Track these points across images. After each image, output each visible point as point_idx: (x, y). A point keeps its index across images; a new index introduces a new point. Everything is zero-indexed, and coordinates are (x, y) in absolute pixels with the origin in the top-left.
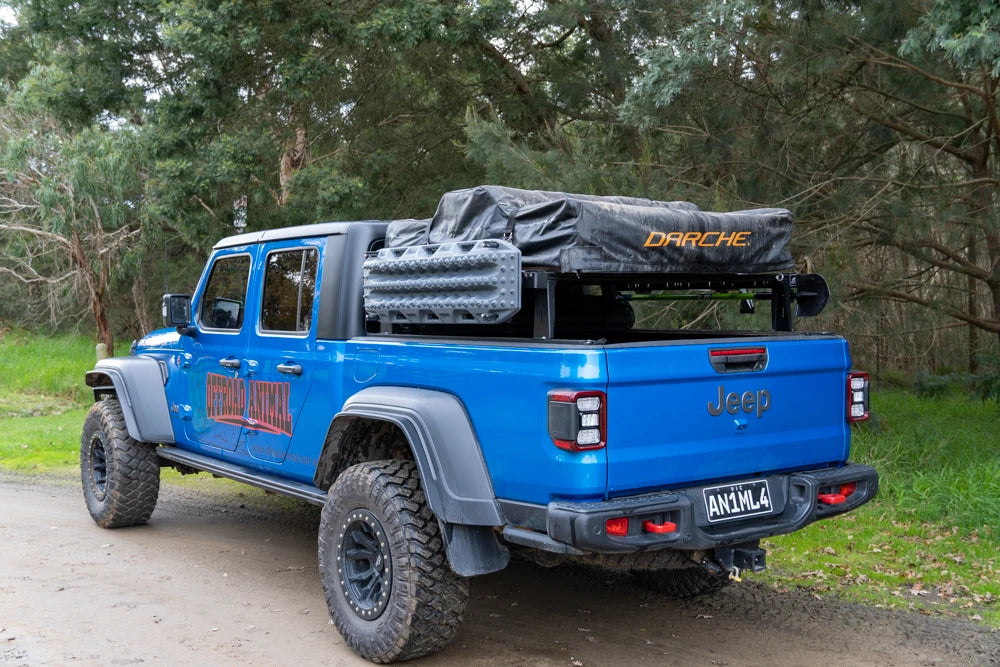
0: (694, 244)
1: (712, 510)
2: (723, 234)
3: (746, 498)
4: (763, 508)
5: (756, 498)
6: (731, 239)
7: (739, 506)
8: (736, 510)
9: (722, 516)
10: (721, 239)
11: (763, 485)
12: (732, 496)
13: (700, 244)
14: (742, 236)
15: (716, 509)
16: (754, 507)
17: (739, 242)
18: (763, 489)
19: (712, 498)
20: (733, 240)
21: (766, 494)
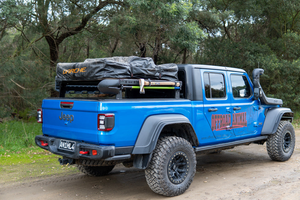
0: (73, 73)
1: (61, 145)
2: (79, 69)
3: (69, 145)
4: (72, 149)
5: (71, 146)
6: (81, 70)
7: (66, 147)
8: (65, 147)
9: (62, 148)
10: (78, 70)
11: (74, 143)
12: (66, 143)
13: (74, 72)
14: (84, 69)
15: (61, 146)
16: (70, 148)
17: (83, 71)
18: (74, 144)
19: (62, 142)
20: (82, 71)
21: (74, 146)
